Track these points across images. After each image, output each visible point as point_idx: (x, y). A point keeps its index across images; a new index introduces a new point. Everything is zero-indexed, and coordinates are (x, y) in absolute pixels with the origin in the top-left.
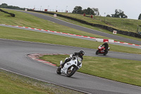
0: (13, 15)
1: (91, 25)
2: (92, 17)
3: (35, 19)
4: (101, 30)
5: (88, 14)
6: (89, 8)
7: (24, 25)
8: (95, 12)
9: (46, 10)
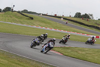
0: (32, 18)
1: (87, 26)
2: (88, 20)
3: (48, 21)
4: (94, 30)
5: (86, 18)
6: (86, 14)
7: (40, 25)
8: (90, 17)
9: (56, 15)
